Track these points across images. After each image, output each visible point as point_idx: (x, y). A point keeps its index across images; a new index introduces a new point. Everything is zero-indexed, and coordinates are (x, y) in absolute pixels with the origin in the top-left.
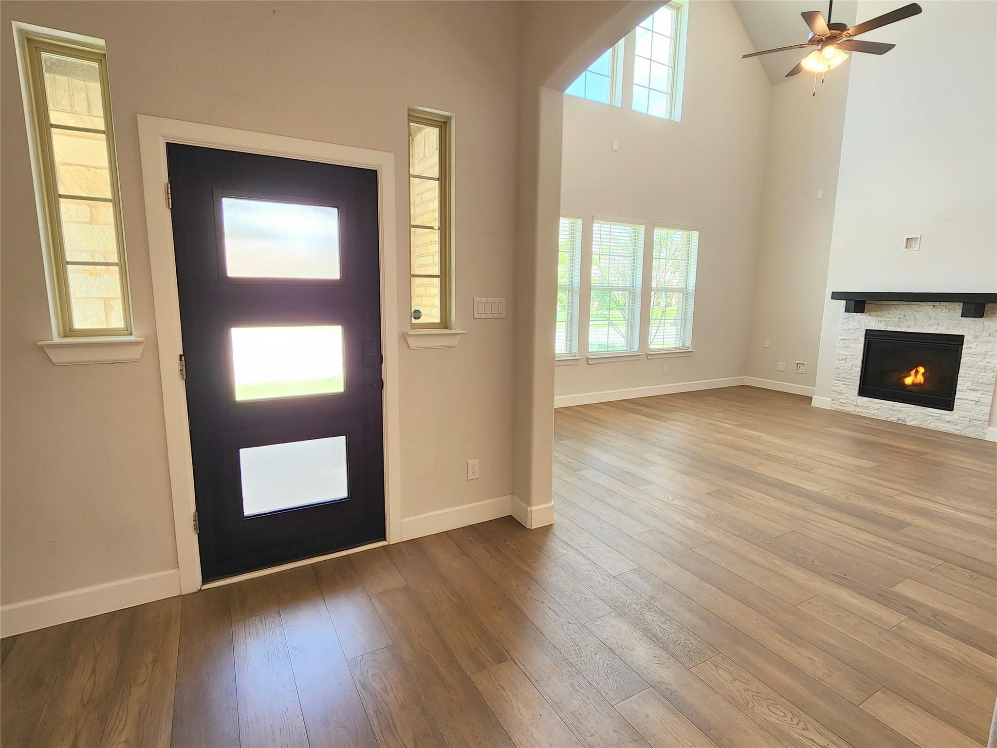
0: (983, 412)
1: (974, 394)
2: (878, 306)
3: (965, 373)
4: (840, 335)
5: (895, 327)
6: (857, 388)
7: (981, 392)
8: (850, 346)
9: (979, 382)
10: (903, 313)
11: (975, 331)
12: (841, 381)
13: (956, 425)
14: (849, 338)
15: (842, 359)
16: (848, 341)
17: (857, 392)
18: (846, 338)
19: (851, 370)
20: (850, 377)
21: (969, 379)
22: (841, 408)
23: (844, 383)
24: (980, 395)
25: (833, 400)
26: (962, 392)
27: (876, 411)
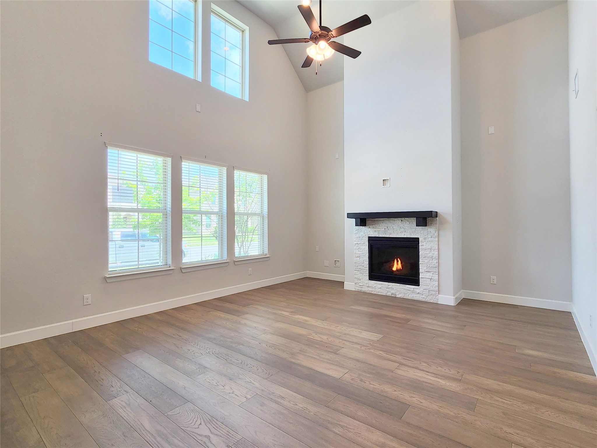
0: (435, 285)
1: (429, 274)
2: (373, 221)
3: (422, 261)
4: (355, 241)
5: (383, 234)
6: (368, 275)
7: (432, 273)
8: (361, 248)
9: (430, 267)
10: (386, 225)
11: (424, 235)
12: (358, 271)
13: (422, 295)
14: (360, 242)
15: (358, 257)
16: (359, 245)
17: (368, 277)
18: (358, 243)
19: (363, 263)
20: (363, 268)
21: (425, 265)
23: (361, 272)
24: (432, 275)
25: (355, 284)
26: (423, 274)
27: (379, 289)
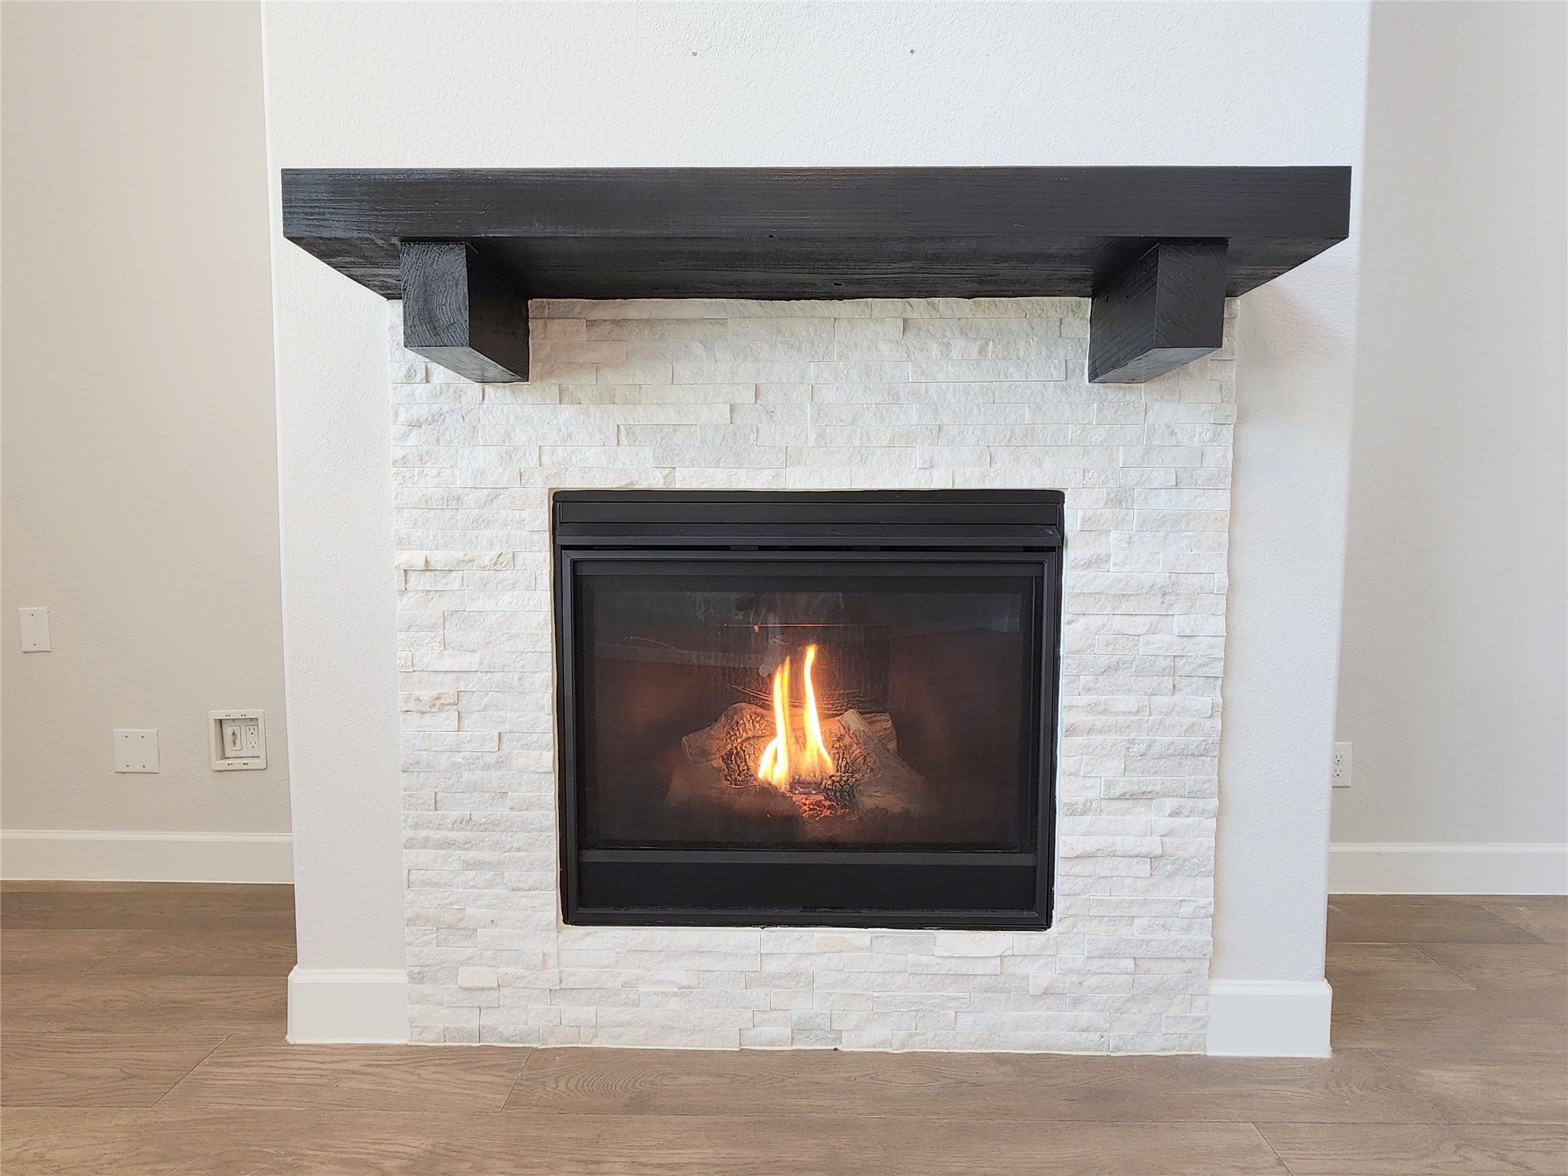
0: (1187, 909)
1: (1140, 816)
3: (1091, 708)
4: (402, 543)
5: (717, 463)
6: (551, 875)
7: (1169, 804)
8: (475, 607)
9: (1156, 749)
11: (1108, 460)
12: (447, 844)
13: (1077, 1002)
14: (461, 555)
15: (437, 704)
16: (454, 581)
17: (551, 899)
18: (438, 558)
19: (499, 764)
20: (500, 811)
21: (1110, 738)
22: (471, 1020)
23: (472, 855)
24: (1164, 822)
26: (1087, 818)
27: (674, 1004)
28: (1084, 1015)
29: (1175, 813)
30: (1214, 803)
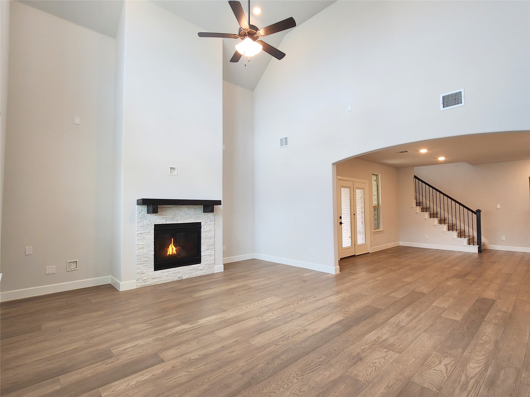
0: (212, 259)
1: (208, 251)
3: (204, 242)
4: (137, 231)
5: (171, 221)
6: (153, 265)
7: (210, 250)
8: (146, 237)
9: (209, 245)
12: (142, 264)
15: (141, 248)
16: (143, 234)
17: (153, 268)
18: (142, 232)
19: (147, 254)
20: (148, 259)
21: (205, 244)
22: (143, 284)
23: (144, 265)
24: (210, 252)
25: (137, 280)
26: (204, 252)
27: (166, 277)
28: (204, 271)
29: (211, 251)
30: (214, 249)
